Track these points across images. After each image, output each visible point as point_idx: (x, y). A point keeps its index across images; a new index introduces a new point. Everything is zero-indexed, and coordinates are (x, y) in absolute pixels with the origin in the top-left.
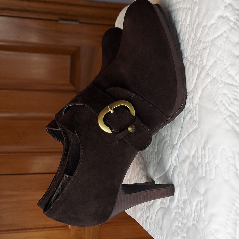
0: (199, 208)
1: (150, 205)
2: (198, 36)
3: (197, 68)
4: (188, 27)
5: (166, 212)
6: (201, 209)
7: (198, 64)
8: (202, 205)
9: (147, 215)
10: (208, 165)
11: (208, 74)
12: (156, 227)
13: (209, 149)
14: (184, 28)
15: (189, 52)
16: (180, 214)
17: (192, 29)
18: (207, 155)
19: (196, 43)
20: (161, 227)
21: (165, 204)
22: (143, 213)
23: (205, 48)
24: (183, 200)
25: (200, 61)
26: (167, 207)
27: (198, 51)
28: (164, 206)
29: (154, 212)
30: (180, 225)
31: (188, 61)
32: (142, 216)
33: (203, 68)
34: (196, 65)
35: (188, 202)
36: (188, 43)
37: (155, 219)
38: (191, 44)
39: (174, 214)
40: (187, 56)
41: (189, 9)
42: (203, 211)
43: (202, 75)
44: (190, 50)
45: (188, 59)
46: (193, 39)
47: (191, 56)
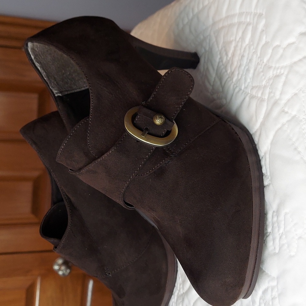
0: (268, 296)
1: (183, 293)
2: (265, 60)
3: (265, 104)
4: (247, 48)
6: (273, 299)
7: (266, 97)
8: (275, 293)
10: (284, 236)
11: (283, 111)
13: (286, 214)
14: (240, 49)
15: (249, 83)
17: (254, 51)
18: (283, 223)
19: (261, 70)
23: (277, 76)
25: (270, 93)
27: (265, 81)
29: (189, 303)
31: (247, 95)
33: (276, 103)
34: (262, 99)
36: (248, 70)
38: (252, 71)
40: (246, 88)
41: (249, 24)
42: (277, 301)
43: (275, 113)
44: (251, 80)
45: (247, 91)
46: (256, 64)
47: (253, 88)
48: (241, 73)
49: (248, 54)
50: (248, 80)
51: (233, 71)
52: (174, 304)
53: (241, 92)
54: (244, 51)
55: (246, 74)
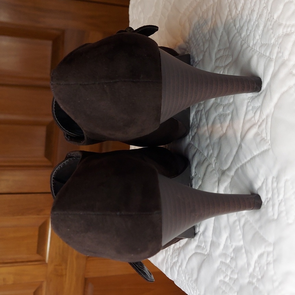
0: (264, 261)
1: (180, 247)
2: (275, 17)
3: (273, 64)
5: (204, 260)
6: (268, 264)
7: (274, 57)
8: (270, 259)
9: (174, 261)
10: (283, 204)
11: (291, 73)
12: (187, 278)
13: (286, 181)
14: (251, 3)
15: (258, 40)
16: (228, 266)
17: (265, 5)
18: (283, 189)
19: (271, 27)
20: (197, 280)
21: (203, 249)
22: (167, 257)
23: (287, 35)
24: (233, 247)
25: (278, 53)
26: (206, 253)
27: (274, 39)
28: (202, 252)
29: (185, 258)
30: (227, 279)
31: (256, 52)
32: (166, 260)
33: (283, 64)
34: (270, 58)
35: (244, 251)
36: (258, 26)
37: (186, 267)
38: (261, 28)
39: (217, 264)
40: (255, 45)
42: (271, 266)
43: (282, 74)
44: (260, 37)
45: (255, 49)
46: (266, 20)
47: (262, 45)
48: (250, 28)
49: (259, 9)
50: (257, 37)
51: (241, 25)
52: (169, 256)
53: (249, 49)
54: (254, 5)
55: (255, 30)
